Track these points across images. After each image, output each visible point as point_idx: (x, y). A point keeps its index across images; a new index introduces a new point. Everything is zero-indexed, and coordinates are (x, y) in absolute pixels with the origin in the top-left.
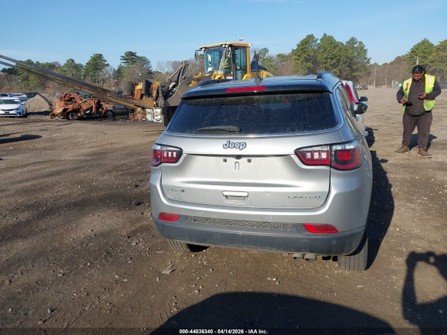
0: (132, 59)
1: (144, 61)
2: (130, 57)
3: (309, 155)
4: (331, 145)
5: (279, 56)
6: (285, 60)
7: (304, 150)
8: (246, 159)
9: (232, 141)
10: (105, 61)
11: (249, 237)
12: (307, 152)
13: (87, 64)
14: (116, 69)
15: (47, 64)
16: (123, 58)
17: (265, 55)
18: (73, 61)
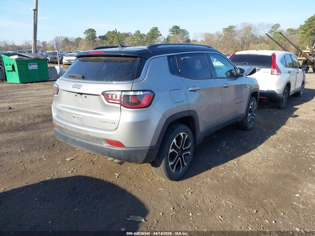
0: (177, 31)
1: (184, 32)
2: (176, 30)
3: (110, 96)
4: (122, 91)
5: (289, 30)
6: (293, 34)
7: (108, 93)
8: (84, 95)
9: (77, 83)
10: (159, 32)
11: (81, 142)
12: (110, 94)
13: (148, 34)
14: (166, 38)
15: (124, 33)
16: (171, 30)
17: (276, 29)
18: (139, 32)
